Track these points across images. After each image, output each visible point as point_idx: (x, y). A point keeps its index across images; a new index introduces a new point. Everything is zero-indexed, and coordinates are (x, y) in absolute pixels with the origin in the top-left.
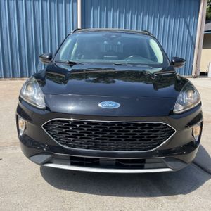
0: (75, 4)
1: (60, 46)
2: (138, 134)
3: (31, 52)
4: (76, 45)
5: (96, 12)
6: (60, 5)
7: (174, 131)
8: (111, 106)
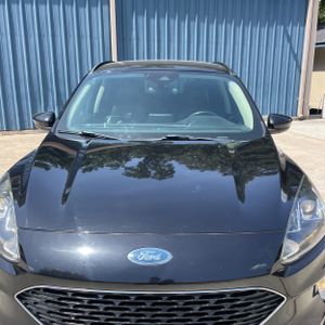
0: (105, 8)
1: (72, 95)
2: (211, 314)
3: (36, 88)
4: (102, 89)
5: (140, 19)
6: (81, 10)
7: (283, 299)
8: (153, 260)
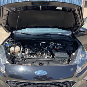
7: (76, 82)
8: (41, 74)
